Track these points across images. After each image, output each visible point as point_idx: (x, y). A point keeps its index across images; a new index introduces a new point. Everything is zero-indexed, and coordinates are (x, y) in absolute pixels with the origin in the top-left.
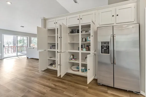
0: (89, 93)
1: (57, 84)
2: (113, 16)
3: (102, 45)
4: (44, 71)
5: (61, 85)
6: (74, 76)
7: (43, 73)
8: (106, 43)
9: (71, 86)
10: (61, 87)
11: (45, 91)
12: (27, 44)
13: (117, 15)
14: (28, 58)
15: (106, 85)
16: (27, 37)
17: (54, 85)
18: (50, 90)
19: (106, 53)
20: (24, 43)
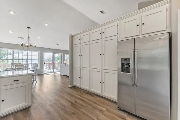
0: (105, 115)
1: (77, 101)
2: (138, 25)
3: (123, 62)
4: (71, 87)
5: (81, 102)
6: (95, 97)
7: (70, 89)
8: (126, 60)
9: (90, 105)
10: (80, 104)
11: (66, 104)
12: (62, 61)
13: (143, 24)
14: (61, 74)
15: (128, 111)
16: (62, 54)
17: (75, 101)
18: (71, 105)
19: (127, 72)
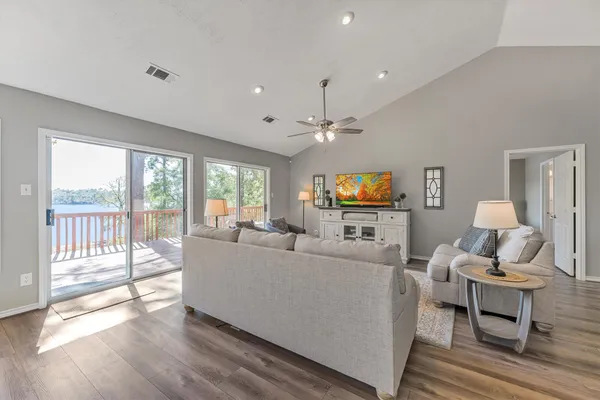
12: (185, 202)
16: (185, 159)
20: (167, 196)
